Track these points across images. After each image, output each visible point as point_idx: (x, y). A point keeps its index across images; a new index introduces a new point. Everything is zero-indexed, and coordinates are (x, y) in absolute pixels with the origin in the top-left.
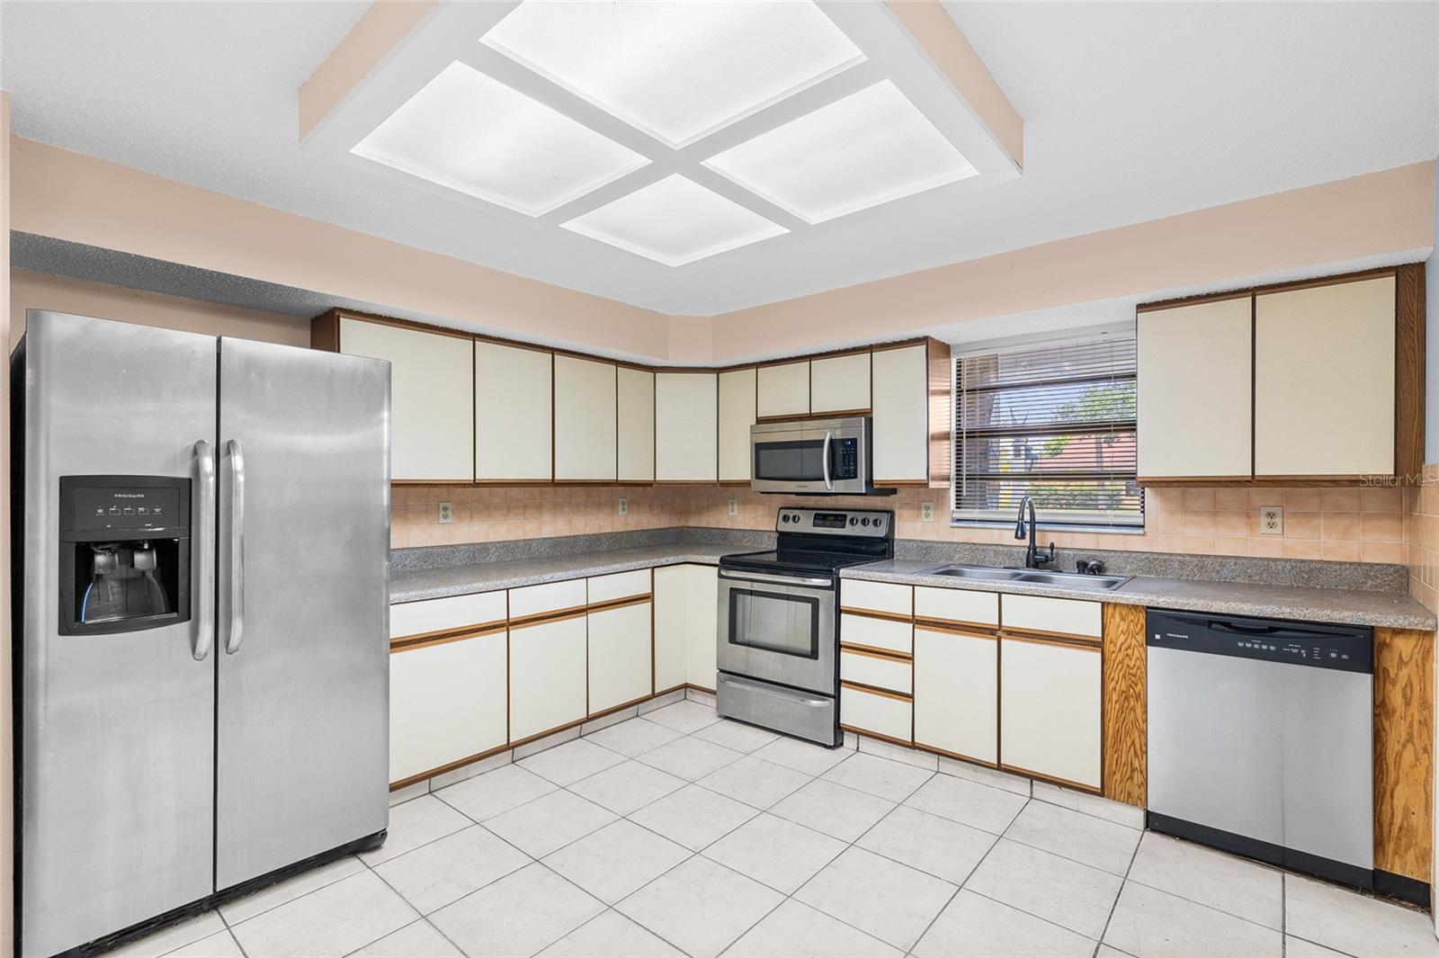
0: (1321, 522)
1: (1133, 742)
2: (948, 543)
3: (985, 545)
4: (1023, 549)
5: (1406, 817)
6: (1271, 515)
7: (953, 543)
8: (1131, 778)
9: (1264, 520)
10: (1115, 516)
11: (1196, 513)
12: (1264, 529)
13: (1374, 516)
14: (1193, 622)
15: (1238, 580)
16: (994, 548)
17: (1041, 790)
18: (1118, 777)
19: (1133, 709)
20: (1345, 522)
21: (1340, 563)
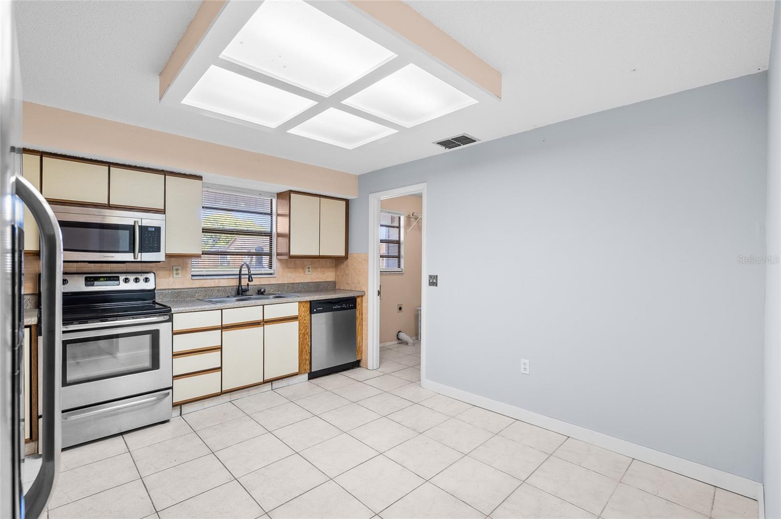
0: (319, 270)
1: (306, 351)
2: (191, 288)
3: (212, 287)
4: (233, 287)
5: (359, 344)
6: (309, 268)
7: (193, 288)
8: (306, 364)
9: (307, 270)
10: (265, 270)
11: (290, 268)
12: (307, 273)
13: (329, 268)
14: (324, 303)
15: (302, 290)
16: (217, 288)
17: (276, 384)
18: (302, 365)
19: (306, 339)
20: (323, 269)
21: (324, 282)
